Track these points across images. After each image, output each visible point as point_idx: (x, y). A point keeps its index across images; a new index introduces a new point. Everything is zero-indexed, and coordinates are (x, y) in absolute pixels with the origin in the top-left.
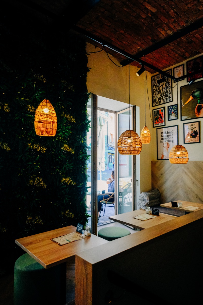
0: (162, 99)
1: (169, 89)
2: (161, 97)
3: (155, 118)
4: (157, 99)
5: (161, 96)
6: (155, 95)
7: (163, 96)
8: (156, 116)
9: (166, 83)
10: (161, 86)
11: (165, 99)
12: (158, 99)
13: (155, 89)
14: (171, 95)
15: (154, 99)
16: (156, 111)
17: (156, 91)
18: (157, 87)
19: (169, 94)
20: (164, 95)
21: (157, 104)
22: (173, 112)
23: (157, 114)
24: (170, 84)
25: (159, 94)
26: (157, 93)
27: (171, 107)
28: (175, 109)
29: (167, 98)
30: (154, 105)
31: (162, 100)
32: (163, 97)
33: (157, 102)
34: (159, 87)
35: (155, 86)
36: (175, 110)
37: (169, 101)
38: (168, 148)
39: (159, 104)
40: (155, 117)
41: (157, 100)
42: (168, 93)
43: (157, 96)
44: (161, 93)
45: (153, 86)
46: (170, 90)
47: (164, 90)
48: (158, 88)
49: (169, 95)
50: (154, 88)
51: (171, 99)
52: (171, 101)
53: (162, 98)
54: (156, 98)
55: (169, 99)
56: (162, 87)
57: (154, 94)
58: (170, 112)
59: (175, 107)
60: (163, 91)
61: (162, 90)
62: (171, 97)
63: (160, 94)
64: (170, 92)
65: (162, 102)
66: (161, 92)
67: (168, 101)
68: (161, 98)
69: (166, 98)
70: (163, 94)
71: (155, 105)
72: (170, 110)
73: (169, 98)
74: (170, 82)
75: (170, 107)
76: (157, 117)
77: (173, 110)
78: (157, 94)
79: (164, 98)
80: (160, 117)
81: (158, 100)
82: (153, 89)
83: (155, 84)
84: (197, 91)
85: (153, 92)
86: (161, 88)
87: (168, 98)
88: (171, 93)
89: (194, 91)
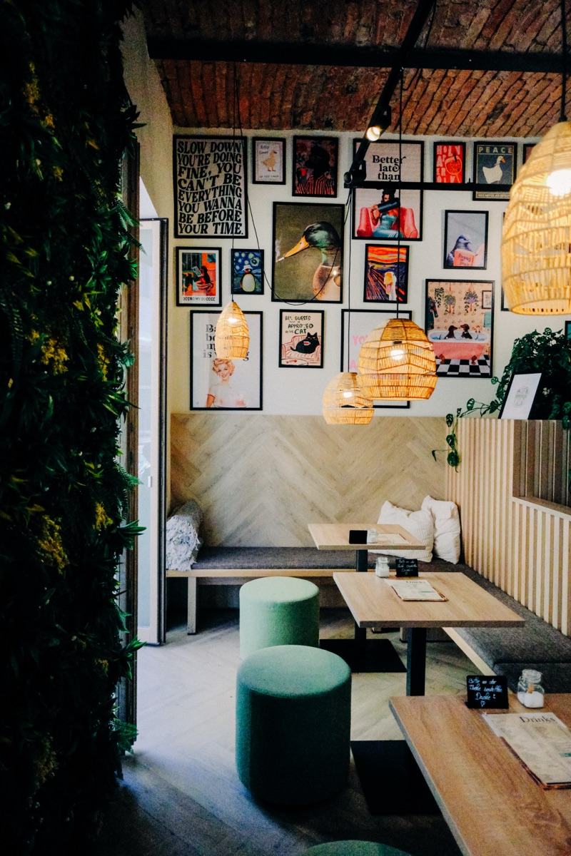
0: (213, 220)
1: (237, 199)
2: (210, 213)
3: (184, 276)
4: (192, 215)
5: (208, 211)
6: (188, 200)
7: (218, 212)
8: (190, 269)
9: (226, 175)
10: (208, 176)
11: (223, 223)
12: (196, 216)
13: (188, 181)
14: (242, 217)
15: (184, 212)
16: (189, 254)
17: (192, 189)
18: (196, 177)
19: (237, 212)
20: (220, 210)
21: (192, 233)
22: (247, 270)
23: (194, 265)
24: (242, 181)
25: (202, 203)
26: (194, 197)
27: (243, 255)
28: (255, 263)
29: (230, 222)
30: (181, 232)
31: (210, 224)
32: (214, 217)
33: (195, 226)
34: (202, 180)
35: (186, 172)
36: (253, 265)
37: (236, 233)
38: (231, 375)
39: (199, 234)
40: (187, 274)
41: (195, 219)
42: (232, 206)
43: (194, 205)
44: (209, 202)
45: (181, 168)
46: (239, 201)
47: (220, 195)
48: (199, 182)
49: (237, 216)
50: (184, 176)
51: (242, 229)
52: (240, 235)
53: (211, 217)
54: (191, 213)
55: (237, 228)
56: (213, 184)
57: (185, 196)
58: (238, 267)
59: (256, 256)
60: (214, 196)
61: (212, 192)
62: (243, 222)
63: (205, 203)
64: (240, 208)
65: (211, 231)
66: (207, 198)
67: (232, 233)
68: (207, 217)
69: (227, 224)
70: (217, 208)
71: (184, 233)
72: (240, 261)
73: (237, 224)
74: (240, 178)
75: (240, 254)
76: (192, 273)
77: (250, 264)
78: (193, 201)
79: (217, 220)
80: (202, 275)
81: (199, 222)
82: (179, 178)
83: (189, 166)
84: (319, 229)
85: (179, 188)
86: (208, 185)
87: (233, 224)
88: (243, 211)
89: (312, 227)
